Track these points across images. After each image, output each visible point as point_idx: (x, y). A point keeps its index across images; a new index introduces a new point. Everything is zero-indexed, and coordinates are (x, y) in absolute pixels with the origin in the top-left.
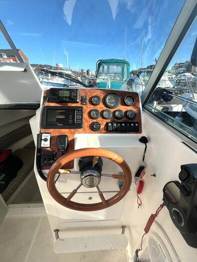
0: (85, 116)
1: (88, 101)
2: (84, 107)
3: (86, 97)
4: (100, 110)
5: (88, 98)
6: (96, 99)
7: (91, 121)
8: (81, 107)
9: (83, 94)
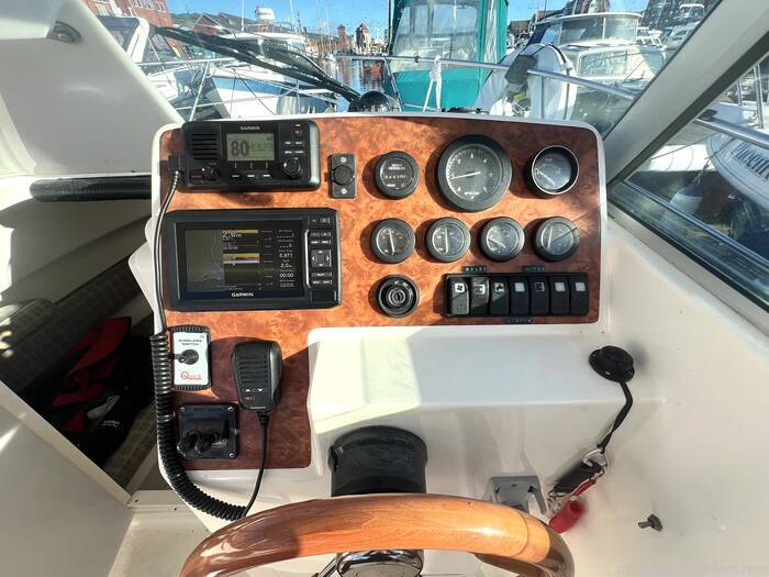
0: (349, 249)
1: (358, 178)
2: (344, 208)
3: (350, 157)
4: (415, 222)
5: (359, 166)
6: (395, 167)
7: (377, 272)
8: (331, 213)
9: (337, 147)
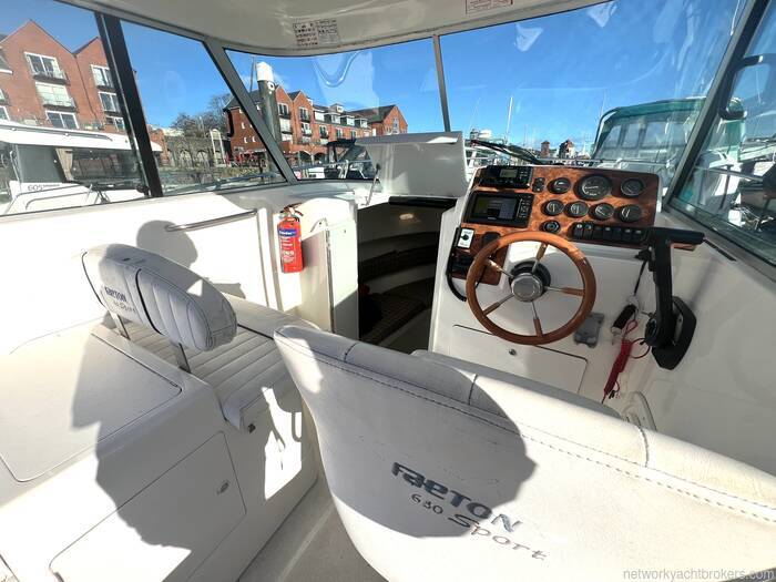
0: (536, 209)
1: (545, 186)
2: (537, 195)
3: (544, 179)
4: (566, 202)
5: (547, 182)
6: (561, 183)
7: (544, 218)
8: (533, 196)
9: (540, 176)
